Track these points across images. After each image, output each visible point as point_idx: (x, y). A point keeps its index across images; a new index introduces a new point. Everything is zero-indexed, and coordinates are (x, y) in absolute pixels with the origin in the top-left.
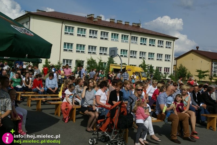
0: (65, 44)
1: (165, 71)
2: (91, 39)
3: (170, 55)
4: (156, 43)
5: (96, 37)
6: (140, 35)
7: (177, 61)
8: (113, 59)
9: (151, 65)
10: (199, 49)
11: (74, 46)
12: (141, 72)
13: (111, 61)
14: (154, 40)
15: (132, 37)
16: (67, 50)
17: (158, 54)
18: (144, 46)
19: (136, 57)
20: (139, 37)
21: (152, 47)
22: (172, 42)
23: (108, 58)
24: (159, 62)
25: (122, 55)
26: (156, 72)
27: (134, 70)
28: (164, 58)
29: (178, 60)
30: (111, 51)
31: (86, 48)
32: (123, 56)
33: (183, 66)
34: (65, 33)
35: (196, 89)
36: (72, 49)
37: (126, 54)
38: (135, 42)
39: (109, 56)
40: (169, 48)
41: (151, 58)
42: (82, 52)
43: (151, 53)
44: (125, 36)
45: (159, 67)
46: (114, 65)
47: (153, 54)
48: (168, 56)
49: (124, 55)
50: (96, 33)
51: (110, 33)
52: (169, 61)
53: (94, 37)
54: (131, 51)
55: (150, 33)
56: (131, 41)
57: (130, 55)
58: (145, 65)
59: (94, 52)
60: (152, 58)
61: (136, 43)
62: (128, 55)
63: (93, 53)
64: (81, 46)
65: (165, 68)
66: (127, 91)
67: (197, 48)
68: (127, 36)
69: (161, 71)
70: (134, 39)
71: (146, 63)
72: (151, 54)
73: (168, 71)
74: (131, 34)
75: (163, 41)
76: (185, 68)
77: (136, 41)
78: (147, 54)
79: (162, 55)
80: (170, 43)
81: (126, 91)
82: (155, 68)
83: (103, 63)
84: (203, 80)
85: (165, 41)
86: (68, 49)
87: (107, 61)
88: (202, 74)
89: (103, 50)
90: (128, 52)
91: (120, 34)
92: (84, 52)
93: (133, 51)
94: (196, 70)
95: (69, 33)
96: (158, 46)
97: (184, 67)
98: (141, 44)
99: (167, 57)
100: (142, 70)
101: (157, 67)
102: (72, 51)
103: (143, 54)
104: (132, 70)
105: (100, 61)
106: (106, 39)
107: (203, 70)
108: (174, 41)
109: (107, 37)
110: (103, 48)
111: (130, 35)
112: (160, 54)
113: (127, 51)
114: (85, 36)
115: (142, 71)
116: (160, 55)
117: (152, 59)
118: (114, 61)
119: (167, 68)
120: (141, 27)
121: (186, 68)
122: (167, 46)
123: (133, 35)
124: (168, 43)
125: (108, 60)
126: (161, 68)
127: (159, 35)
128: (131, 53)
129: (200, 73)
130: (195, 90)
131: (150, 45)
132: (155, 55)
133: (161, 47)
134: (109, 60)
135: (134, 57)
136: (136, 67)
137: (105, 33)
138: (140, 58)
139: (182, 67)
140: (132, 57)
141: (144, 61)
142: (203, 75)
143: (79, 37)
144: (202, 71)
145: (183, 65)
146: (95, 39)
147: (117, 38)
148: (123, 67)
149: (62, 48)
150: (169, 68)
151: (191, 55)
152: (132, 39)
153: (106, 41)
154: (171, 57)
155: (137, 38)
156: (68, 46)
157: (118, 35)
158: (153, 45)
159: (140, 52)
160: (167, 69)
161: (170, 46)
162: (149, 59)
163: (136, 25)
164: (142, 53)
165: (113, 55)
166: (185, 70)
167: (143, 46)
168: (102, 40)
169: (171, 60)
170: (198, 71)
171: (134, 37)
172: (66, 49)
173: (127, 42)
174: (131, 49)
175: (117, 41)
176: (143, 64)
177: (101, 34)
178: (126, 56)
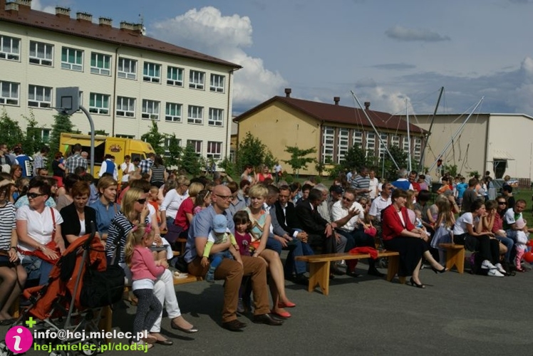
1: (209, 151)
3: (221, 111)
4: (186, 79)
5: (16, 58)
6: (141, 56)
7: (238, 125)
8: (68, 120)
9: (175, 137)
10: (291, 96)
12: (146, 154)
13: (63, 125)
14: (181, 70)
15: (121, 59)
17: (190, 107)
18: (155, 85)
19: (132, 115)
20: (140, 61)
21: (174, 88)
22: (227, 75)
23: (55, 116)
24: (194, 127)
25: (95, 107)
26: (188, 155)
27: (127, 148)
28: (205, 117)
29: (242, 123)
30: (62, 97)
32: (96, 112)
33: (255, 138)
35: (282, 196)
37: (105, 106)
38: (130, 73)
39: (56, 113)
40: (220, 90)
41: (173, 117)
43: (173, 105)
44: (101, 56)
45: (194, 141)
46: (72, 135)
47: (179, 106)
48: (215, 112)
49: (99, 109)
50: (16, 46)
51: (58, 46)
52: (218, 124)
53: (10, 57)
54: (119, 98)
55: (170, 51)
56: (118, 71)
57: (116, 110)
58: (159, 137)
59: (11, 98)
60: (176, 116)
61: (132, 77)
62: (110, 108)
63: (9, 101)
65: (209, 143)
66: (107, 207)
67: (288, 91)
68: (108, 58)
69: (199, 150)
70: (127, 66)
71: (161, 131)
72: (173, 107)
73: (219, 151)
74: (116, 52)
75: (202, 74)
76: (260, 143)
77: (133, 71)
78: (162, 107)
79: (201, 108)
80: (222, 77)
81: (105, 206)
82: (183, 144)
83: (40, 129)
84: (301, 171)
85: (208, 72)
87: (53, 126)
88: (299, 157)
89: (40, 93)
90: (111, 100)
91: (88, 51)
93: (126, 99)
94: (286, 149)
96: (192, 86)
97: (257, 141)
98: (146, 79)
99: (215, 114)
100: (150, 149)
101: (188, 141)
103: (150, 106)
104: (123, 147)
105: (32, 126)
106: (47, 63)
107: (302, 147)
108: (231, 72)
109: (50, 58)
110: (40, 88)
111: (113, 54)
112: (195, 107)
113: (106, 97)
115: (148, 151)
116: (195, 110)
117: (175, 119)
118: (73, 123)
119: (214, 143)
120: (144, 34)
121: (262, 143)
122: (213, 86)
123: (122, 56)
124: (216, 79)
125: (54, 123)
126: (199, 142)
127: (192, 55)
128: (119, 103)
129: (295, 156)
130: (281, 199)
131: (170, 83)
132: (185, 110)
133: (199, 87)
134: (58, 123)
135: (128, 114)
136: (132, 141)
137: (41, 45)
138: (145, 116)
139: (252, 141)
140: (122, 114)
141: (155, 125)
142: (303, 159)
144: (300, 149)
145: (255, 136)
146: (12, 63)
147: (79, 62)
148: (99, 140)
150: (219, 144)
151: (273, 109)
152: (120, 65)
153: (46, 68)
154: (224, 114)
155: (134, 62)
157: (80, 53)
158: (179, 84)
159: (144, 101)
160: (215, 146)
161: (222, 86)
162: (168, 119)
163: (131, 28)
164: (150, 104)
165: (69, 107)
166: (259, 148)
167: (150, 85)
168: (34, 67)
169: (224, 121)
170: (290, 150)
171: (127, 60)
173: (106, 73)
174: (118, 94)
175: (78, 69)
176: (151, 133)
177: (32, 49)
178: (105, 112)
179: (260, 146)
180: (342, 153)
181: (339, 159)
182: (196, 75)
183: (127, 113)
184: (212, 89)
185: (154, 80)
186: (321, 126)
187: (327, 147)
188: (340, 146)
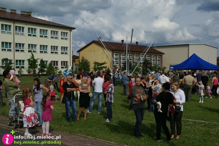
1: (62, 65)
3: (67, 48)
4: (49, 34)
7: (79, 53)
9: (42, 60)
14: (46, 31)
15: (16, 27)
17: (52, 46)
18: (34, 37)
19: (23, 51)
20: (26, 27)
21: (43, 39)
22: (69, 32)
24: (54, 55)
25: (4, 48)
26: (49, 67)
28: (59, 50)
32: (5, 50)
33: (85, 59)
37: (10, 48)
38: (21, 33)
40: (66, 39)
43: (44, 46)
44: (6, 25)
45: (54, 61)
47: (46, 46)
48: (64, 48)
49: (7, 49)
52: (66, 53)
54: (16, 44)
56: (15, 32)
57: (15, 49)
60: (45, 51)
61: (23, 34)
62: (12, 48)
65: (62, 62)
68: (10, 26)
69: (57, 65)
70: (20, 29)
71: (35, 58)
74: (14, 23)
75: (57, 32)
76: (88, 61)
77: (23, 32)
78: (38, 47)
79: (57, 47)
80: (67, 33)
85: (60, 31)
88: (99, 66)
90: (12, 45)
93: (20, 44)
94: (94, 63)
96: (52, 37)
97: (86, 60)
98: (30, 35)
108: (71, 31)
111: (12, 24)
113: (10, 43)
116: (54, 48)
117: (45, 52)
119: (64, 62)
122: (62, 37)
123: (17, 25)
124: (63, 34)
126: (57, 62)
127: (52, 24)
128: (16, 46)
131: (41, 36)
132: (49, 48)
133: (56, 38)
138: (29, 51)
139: (84, 60)
140: (18, 51)
141: (33, 55)
142: (101, 67)
150: (67, 62)
152: (16, 29)
155: (23, 28)
158: (46, 37)
159: (29, 45)
161: (67, 37)
162: (41, 52)
163: (26, 14)
164: (32, 46)
171: (20, 27)
173: (9, 33)
174: (16, 42)
176: (31, 58)
178: (10, 50)
179: (88, 62)
180: (123, 63)
181: (122, 66)
182: (54, 33)
183: (21, 50)
184: (62, 39)
185: (33, 35)
186: (112, 52)
187: (115, 61)
188: (122, 61)
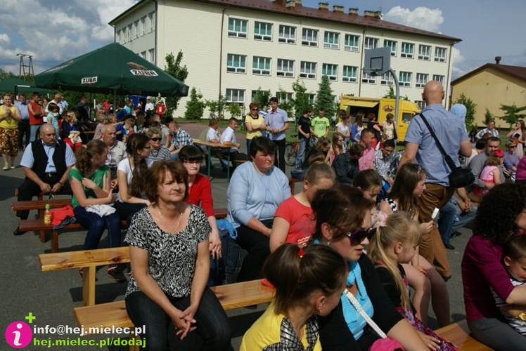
0: (230, 56)
2: (282, 44)
3: (442, 77)
5: (293, 41)
6: (382, 35)
7: (452, 88)
8: (329, 87)
9: (407, 98)
11: (249, 62)
13: (325, 91)
14: (412, 45)
15: (367, 39)
16: (233, 70)
17: (418, 74)
19: (374, 82)
20: (381, 39)
21: (406, 60)
22: (448, 47)
23: (319, 84)
24: (420, 90)
25: (346, 77)
29: (455, 87)
31: (274, 63)
32: (348, 80)
34: (230, 34)
36: (244, 66)
37: (354, 76)
39: (320, 81)
40: (442, 60)
41: (404, 83)
42: (264, 73)
43: (405, 73)
44: (352, 37)
45: (420, 102)
47: (410, 74)
49: (349, 78)
50: (293, 33)
51: (322, 31)
53: (289, 41)
55: (404, 30)
56: (364, 48)
57: (362, 78)
59: (288, 72)
60: (407, 82)
62: (357, 77)
63: (287, 74)
64: (262, 61)
67: (498, 59)
68: (357, 38)
70: (371, 43)
72: (405, 75)
74: (364, 33)
75: (429, 47)
79: (426, 75)
80: (445, 49)
83: (308, 94)
85: (434, 46)
86: (236, 68)
87: (317, 92)
90: (359, 70)
91: (343, 33)
92: (268, 73)
94: (501, 107)
95: (238, 33)
96: (420, 58)
97: (468, 101)
102: (243, 71)
105: (301, 92)
106: (313, 44)
108: (452, 45)
110: (308, 63)
111: (361, 35)
112: (422, 75)
113: (355, 68)
114: (269, 39)
117: (406, 84)
118: (332, 89)
120: (382, 19)
121: (473, 103)
122: (437, 57)
123: (368, 36)
124: (440, 51)
125: (318, 89)
127: (422, 33)
128: (364, 73)
131: (403, 56)
132: (414, 77)
133: (426, 58)
134: (322, 89)
135: (371, 82)
138: (383, 83)
139: (465, 100)
140: (366, 81)
141: (392, 90)
142: (517, 115)
143: (258, 42)
145: (468, 97)
146: (290, 45)
147: (336, 42)
149: (225, 66)
151: (484, 74)
152: (366, 43)
153: (313, 48)
154: (445, 79)
155: (376, 40)
156: (236, 60)
157: (337, 35)
161: (444, 56)
162: (401, 84)
163: (372, 15)
165: (379, 68)
168: (305, 48)
170: (504, 108)
171: (371, 39)
172: (232, 67)
173: (355, 50)
175: (335, 47)
177: (304, 34)
178: (354, 80)
179: (471, 105)
182: (424, 49)
183: (370, 80)
184: (436, 60)
185: (391, 54)
